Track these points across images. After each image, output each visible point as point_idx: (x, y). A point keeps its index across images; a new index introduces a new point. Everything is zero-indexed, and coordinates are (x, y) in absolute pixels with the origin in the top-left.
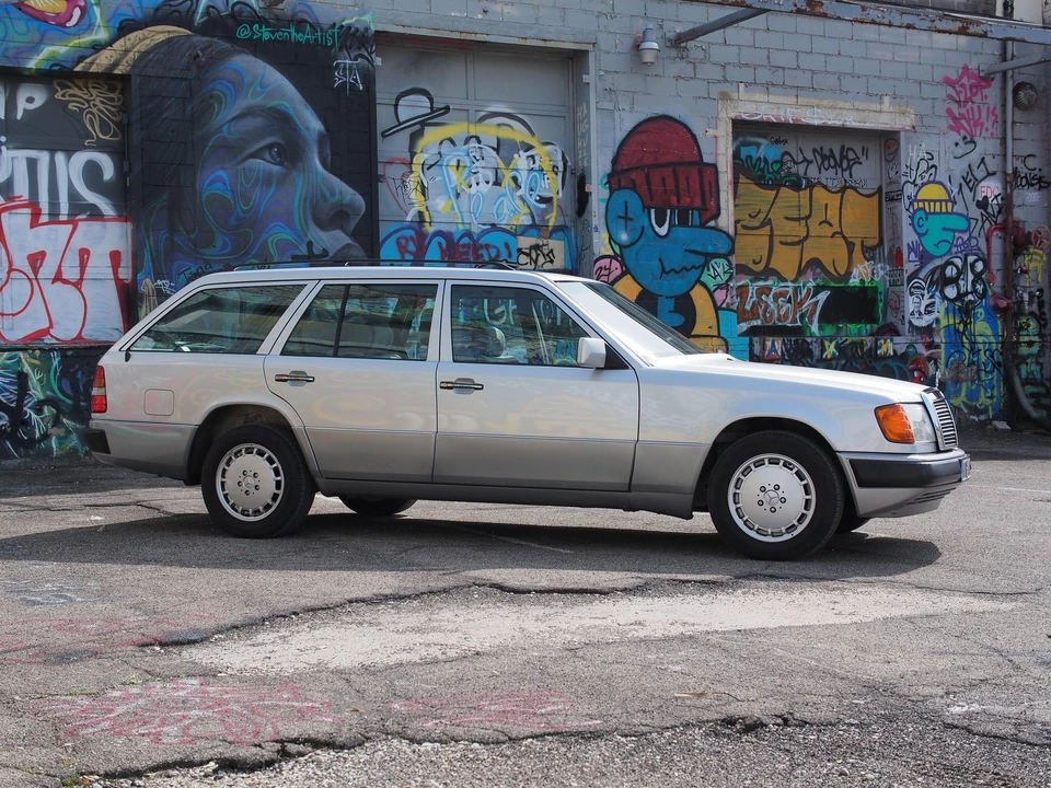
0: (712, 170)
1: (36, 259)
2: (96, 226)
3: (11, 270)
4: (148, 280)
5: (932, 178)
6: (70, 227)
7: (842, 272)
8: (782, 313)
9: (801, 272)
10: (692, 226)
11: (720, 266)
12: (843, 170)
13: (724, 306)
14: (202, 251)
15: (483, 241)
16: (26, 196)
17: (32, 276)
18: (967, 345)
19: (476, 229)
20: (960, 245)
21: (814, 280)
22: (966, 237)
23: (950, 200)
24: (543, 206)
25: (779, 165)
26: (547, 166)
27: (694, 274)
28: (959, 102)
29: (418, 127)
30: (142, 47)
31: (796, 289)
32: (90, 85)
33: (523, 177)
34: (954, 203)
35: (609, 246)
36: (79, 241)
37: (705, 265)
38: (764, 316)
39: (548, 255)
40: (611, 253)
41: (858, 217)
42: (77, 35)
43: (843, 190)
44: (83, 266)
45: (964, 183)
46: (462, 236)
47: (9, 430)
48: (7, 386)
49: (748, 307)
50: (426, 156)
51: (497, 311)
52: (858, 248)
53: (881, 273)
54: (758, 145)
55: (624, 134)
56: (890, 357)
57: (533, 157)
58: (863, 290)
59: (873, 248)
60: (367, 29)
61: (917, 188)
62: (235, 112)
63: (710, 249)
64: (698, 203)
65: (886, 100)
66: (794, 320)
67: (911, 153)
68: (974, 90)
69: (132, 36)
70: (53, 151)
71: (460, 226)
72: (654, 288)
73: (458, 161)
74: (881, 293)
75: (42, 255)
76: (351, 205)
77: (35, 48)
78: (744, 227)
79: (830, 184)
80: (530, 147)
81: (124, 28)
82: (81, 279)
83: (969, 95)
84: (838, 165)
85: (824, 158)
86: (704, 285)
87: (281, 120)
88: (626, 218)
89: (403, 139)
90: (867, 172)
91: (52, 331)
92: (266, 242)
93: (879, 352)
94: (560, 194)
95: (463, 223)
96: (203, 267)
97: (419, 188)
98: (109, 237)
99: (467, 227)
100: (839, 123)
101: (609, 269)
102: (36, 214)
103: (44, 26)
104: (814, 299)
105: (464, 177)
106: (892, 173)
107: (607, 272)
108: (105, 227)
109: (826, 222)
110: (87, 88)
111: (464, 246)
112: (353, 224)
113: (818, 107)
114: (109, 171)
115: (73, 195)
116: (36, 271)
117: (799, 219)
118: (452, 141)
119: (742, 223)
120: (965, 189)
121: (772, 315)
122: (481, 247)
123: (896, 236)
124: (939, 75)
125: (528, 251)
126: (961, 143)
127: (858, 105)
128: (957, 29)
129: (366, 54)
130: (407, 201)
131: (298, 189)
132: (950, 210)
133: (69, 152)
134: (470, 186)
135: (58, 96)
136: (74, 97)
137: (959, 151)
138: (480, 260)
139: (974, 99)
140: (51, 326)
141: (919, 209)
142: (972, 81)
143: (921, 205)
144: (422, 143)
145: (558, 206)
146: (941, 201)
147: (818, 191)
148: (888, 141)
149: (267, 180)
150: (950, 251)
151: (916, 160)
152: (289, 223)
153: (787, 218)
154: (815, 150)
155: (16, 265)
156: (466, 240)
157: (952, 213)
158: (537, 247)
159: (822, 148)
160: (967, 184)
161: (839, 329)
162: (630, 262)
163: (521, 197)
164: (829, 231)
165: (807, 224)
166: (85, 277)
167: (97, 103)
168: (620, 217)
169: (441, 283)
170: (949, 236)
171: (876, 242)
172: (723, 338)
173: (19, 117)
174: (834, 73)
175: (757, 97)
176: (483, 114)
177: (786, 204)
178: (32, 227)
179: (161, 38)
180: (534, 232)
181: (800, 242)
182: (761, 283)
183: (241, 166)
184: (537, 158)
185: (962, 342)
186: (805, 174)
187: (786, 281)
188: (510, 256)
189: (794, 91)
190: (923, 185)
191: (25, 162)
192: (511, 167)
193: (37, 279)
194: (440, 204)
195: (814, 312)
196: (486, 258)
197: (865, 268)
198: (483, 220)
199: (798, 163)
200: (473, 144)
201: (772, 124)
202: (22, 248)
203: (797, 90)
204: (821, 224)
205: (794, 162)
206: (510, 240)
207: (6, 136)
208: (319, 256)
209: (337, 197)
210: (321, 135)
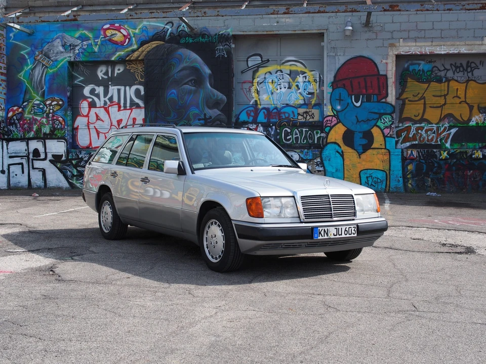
0: (385, 77)
1: (119, 122)
2: (138, 110)
3: (111, 125)
6: (130, 111)
7: (466, 119)
8: (430, 138)
9: (441, 120)
10: (373, 102)
11: (387, 119)
12: (468, 72)
13: (389, 135)
14: (167, 118)
15: (282, 111)
16: (117, 101)
19: (279, 106)
21: (448, 123)
24: (310, 96)
25: (430, 72)
26: (311, 79)
27: (373, 122)
29: (256, 68)
30: (148, 50)
31: (438, 128)
33: (301, 85)
35: (331, 112)
36: (133, 116)
37: (380, 118)
38: (420, 139)
39: (311, 115)
40: (332, 114)
41: (476, 93)
42: (127, 48)
43: (468, 81)
46: (273, 109)
49: (411, 136)
50: (259, 79)
51: (288, 138)
52: (475, 109)
54: (419, 64)
55: (340, 66)
56: (480, 159)
57: (306, 77)
58: (478, 127)
60: (229, 34)
62: (179, 69)
63: (382, 111)
64: (376, 92)
65: (485, 39)
66: (437, 141)
69: (145, 46)
70: (125, 86)
71: (273, 106)
72: (353, 128)
73: (272, 80)
75: (121, 120)
76: (221, 100)
77: (114, 54)
78: (409, 101)
79: (459, 79)
80: (303, 73)
81: (142, 44)
84: (465, 70)
85: (457, 67)
86: (378, 127)
87: (196, 71)
88: (340, 100)
89: (250, 73)
90: (482, 73)
92: (189, 113)
93: (473, 156)
94: (318, 91)
95: (274, 104)
97: (256, 91)
98: (139, 114)
99: (276, 105)
100: (456, 52)
101: (331, 121)
102: (120, 107)
103: (117, 46)
104: (449, 132)
105: (275, 86)
107: (330, 122)
108: (141, 110)
109: (457, 97)
110: (137, 64)
111: (274, 113)
112: (222, 106)
113: (444, 45)
115: (131, 100)
116: (119, 125)
117: (441, 96)
118: (270, 73)
119: (408, 99)
121: (424, 139)
122: (282, 113)
125: (302, 114)
127: (467, 43)
128: (479, 8)
129: (228, 44)
130: (251, 97)
131: (202, 95)
133: (130, 86)
134: (277, 90)
135: (127, 68)
136: (132, 68)
138: (281, 118)
144: (258, 74)
145: (317, 96)
147: (452, 83)
149: (190, 92)
152: (198, 107)
153: (434, 96)
154: (451, 64)
155: (113, 124)
156: (275, 111)
158: (306, 112)
159: (455, 63)
161: (462, 145)
163: (300, 93)
164: (458, 101)
165: (445, 98)
167: (140, 69)
168: (337, 99)
172: (387, 149)
173: (115, 76)
174: (455, 29)
175: (409, 44)
176: (284, 61)
177: (433, 90)
178: (119, 111)
179: (154, 46)
180: (305, 106)
181: (441, 106)
182: (418, 125)
183: (181, 88)
184: (307, 77)
186: (446, 75)
187: (432, 124)
188: (294, 116)
189: (431, 40)
191: (117, 90)
192: (295, 81)
193: (119, 128)
194: (265, 97)
195: (448, 138)
196: (284, 117)
197: (480, 117)
198: (283, 103)
199: (441, 71)
200: (279, 73)
201: (418, 55)
202: (115, 118)
203: (432, 39)
204: (453, 98)
205: (439, 70)
206: (295, 110)
207: (111, 82)
208: (208, 119)
209: (216, 97)
210: (210, 75)
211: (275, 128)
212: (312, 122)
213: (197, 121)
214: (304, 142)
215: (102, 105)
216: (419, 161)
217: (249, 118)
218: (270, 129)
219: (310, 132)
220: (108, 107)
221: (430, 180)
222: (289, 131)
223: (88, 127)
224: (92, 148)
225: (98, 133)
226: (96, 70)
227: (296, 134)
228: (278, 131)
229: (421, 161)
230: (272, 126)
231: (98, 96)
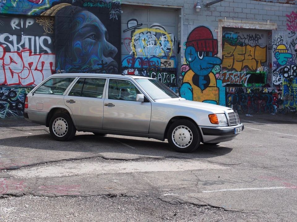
0: (216, 41)
1: (31, 64)
2: (46, 56)
3: (24, 67)
4: (59, 70)
5: (281, 43)
6: (39, 56)
7: (254, 69)
8: (236, 80)
9: (242, 69)
10: (210, 56)
11: (217, 67)
13: (218, 78)
14: (73, 62)
15: (151, 60)
16: (28, 48)
17: (29, 69)
18: (290, 90)
19: (149, 57)
20: (289, 62)
21: (246, 71)
22: (291, 60)
23: (287, 49)
24: (168, 51)
25: (237, 39)
26: (169, 40)
28: (290, 22)
29: (134, 29)
30: (58, 9)
31: (241, 74)
32: (45, 19)
33: (163, 43)
34: (288, 50)
36: (42, 60)
37: (213, 67)
38: (231, 81)
39: (169, 64)
40: (186, 64)
41: (259, 54)
42: (41, 6)
43: (256, 46)
44: (43, 66)
45: (291, 45)
46: (145, 59)
47: (22, 108)
48: (22, 97)
49: (226, 79)
50: (135, 37)
52: (259, 63)
53: (266, 69)
54: (231, 34)
55: (191, 31)
56: (267, 93)
57: (165, 37)
58: (260, 74)
59: (264, 63)
60: (119, 3)
61: (277, 46)
62: (83, 26)
63: (215, 63)
64: (212, 50)
65: (268, 21)
66: (240, 82)
67: (275, 36)
68: (295, 18)
69: (56, 6)
70: (35, 36)
71: (145, 56)
72: (198, 73)
73: (145, 38)
74: (266, 75)
75: (32, 63)
76: (114, 50)
77: (30, 10)
78: (226, 57)
79: (251, 44)
80: (164, 35)
81: (53, 4)
82: (42, 69)
83: (293, 20)
84: (254, 39)
85: (250, 37)
86: (213, 73)
87: (95, 28)
88: (191, 54)
89: (129, 32)
90: (262, 41)
91: (34, 83)
92: (90, 60)
93: (263, 92)
94: (173, 47)
95: (145, 55)
96: (74, 66)
97: (133, 46)
98: (49, 59)
99: (147, 56)
100: (254, 28)
101: (186, 68)
102: (31, 53)
103: (33, 4)
104: (246, 77)
105: (146, 43)
106: (270, 42)
108: (49, 56)
109: (250, 55)
110: (44, 19)
111: (146, 61)
112: (114, 56)
113: (248, 23)
114: (50, 41)
115: (40, 47)
116: (30, 67)
117: (242, 54)
118: (143, 33)
119: (225, 55)
120: (292, 46)
121: (233, 81)
122: (150, 62)
123: (270, 59)
124: (284, 14)
125: (163, 63)
126: (291, 33)
127: (260, 23)
128: (286, 2)
129: (119, 10)
130: (130, 49)
131: (100, 46)
132: (286, 52)
133: (40, 37)
134: (148, 45)
135: (37, 22)
136: (41, 22)
137: (290, 36)
138: (150, 65)
139: (295, 21)
140: (34, 81)
141: (277, 52)
142: (294, 16)
143: (278, 51)
144: (135, 34)
145: (173, 51)
146: (284, 50)
147: (248, 47)
148: (269, 33)
149: (91, 44)
150: (286, 64)
151: (277, 38)
152: (97, 55)
153: (238, 54)
154: (247, 35)
155: (25, 66)
157: (287, 53)
158: (166, 62)
159: (249, 35)
160: (292, 45)
161: (253, 85)
162: (192, 66)
163: (162, 48)
164: (251, 58)
165: (244, 56)
166: (43, 69)
167: (47, 23)
168: (189, 54)
169: (107, 78)
170: (286, 59)
171: (264, 61)
172: (218, 87)
173: (27, 27)
174: (253, 14)
175: (230, 21)
176: (152, 26)
177: (238, 50)
178: (29, 56)
179: (63, 6)
180: (165, 58)
181: (242, 61)
182: (230, 72)
183: (84, 40)
184: (167, 38)
185: (289, 89)
186: (244, 42)
187: (238, 72)
188: (158, 64)
190: (279, 45)
191: (28, 39)
192: (159, 40)
193: (31, 69)
194: (139, 50)
195: (246, 80)
196: (152, 65)
197: (261, 68)
198: (151, 54)
199: (242, 39)
200: (149, 34)
201: (234, 28)
202: (27, 61)
203: (242, 19)
204: (248, 56)
205: (241, 39)
206: (159, 60)
207: (23, 32)
208: (104, 64)
209: (110, 48)
210: (106, 32)
211: (146, 72)
212: (170, 68)
213: (97, 66)
214: (164, 82)
215: (16, 50)
216: (235, 95)
217: (129, 65)
218: (143, 72)
219: (168, 75)
220: (21, 52)
221: (240, 106)
222: (155, 74)
223: (4, 67)
224: (7, 85)
225: (12, 73)
226: (10, 22)
227: (160, 76)
228: (148, 74)
229: (236, 95)
230: (145, 70)
231: (12, 43)
